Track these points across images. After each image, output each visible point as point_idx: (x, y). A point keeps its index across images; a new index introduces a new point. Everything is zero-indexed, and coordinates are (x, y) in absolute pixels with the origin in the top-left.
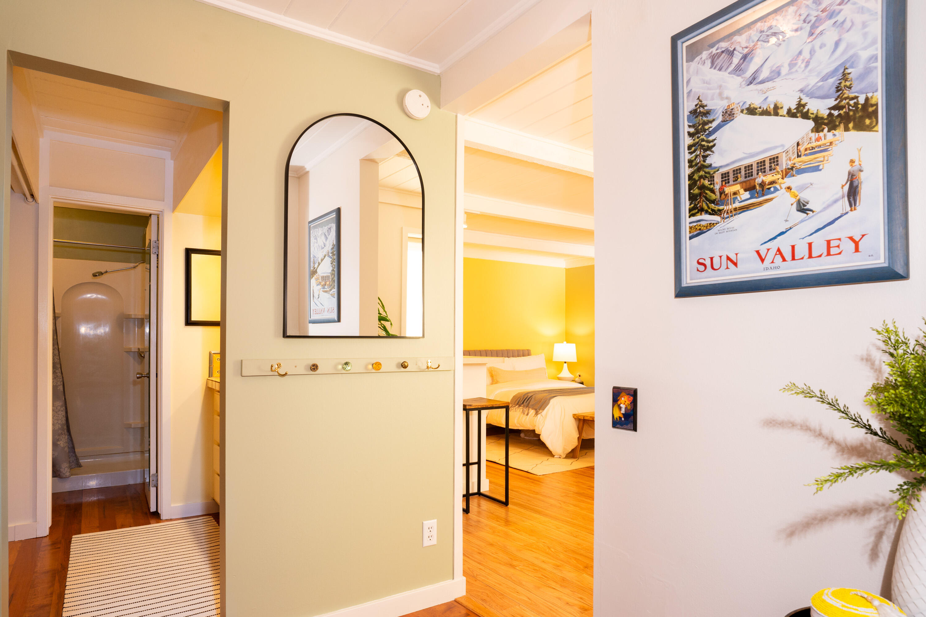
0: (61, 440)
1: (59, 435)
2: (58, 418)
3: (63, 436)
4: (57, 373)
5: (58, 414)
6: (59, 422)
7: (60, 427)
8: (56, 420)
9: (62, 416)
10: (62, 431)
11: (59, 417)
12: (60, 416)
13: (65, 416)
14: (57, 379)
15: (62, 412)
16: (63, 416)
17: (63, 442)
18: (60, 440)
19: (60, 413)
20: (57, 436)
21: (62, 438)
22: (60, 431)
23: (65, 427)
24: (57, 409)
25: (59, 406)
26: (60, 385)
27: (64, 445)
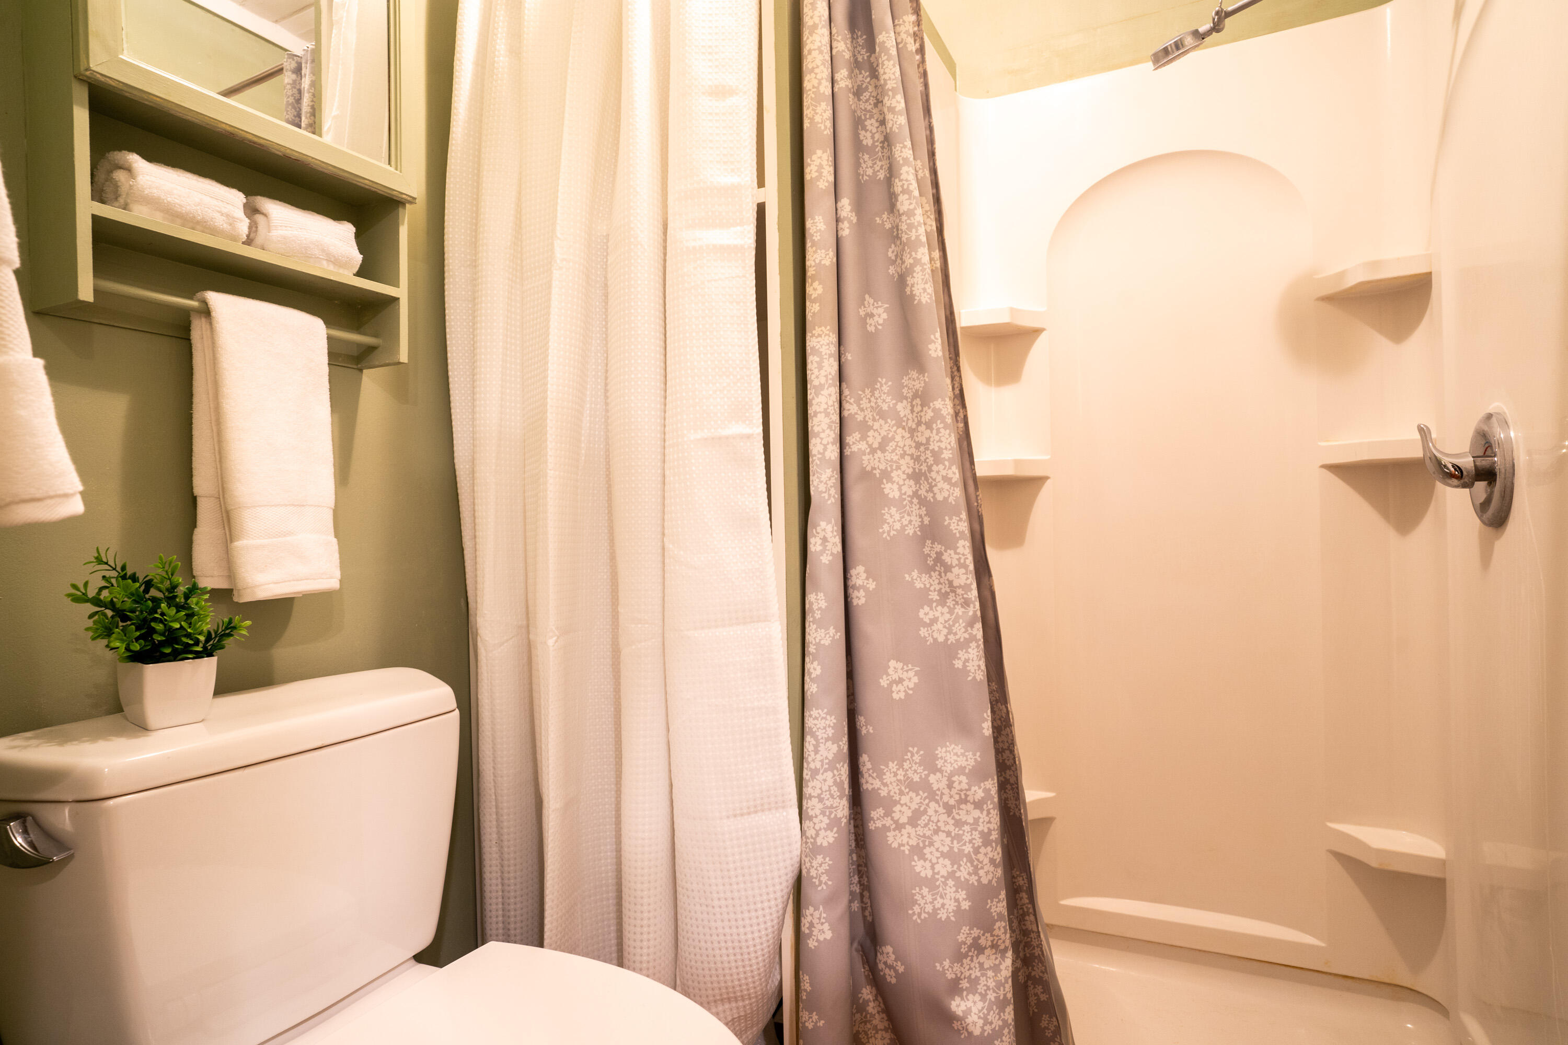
0: (974, 982)
1: (959, 958)
2: (956, 845)
3: (989, 959)
4: (948, 568)
5: (959, 824)
6: (963, 874)
7: (966, 905)
8: (943, 855)
9: (976, 835)
10: (976, 932)
11: (958, 838)
12: (967, 837)
13: (995, 835)
14: (950, 603)
15: (977, 813)
16: (985, 836)
17: (983, 997)
18: (965, 984)
19: (969, 814)
20: (947, 963)
21: (976, 973)
22: (965, 935)
23: (999, 906)
24: (950, 786)
25: (961, 771)
26: (965, 644)
27: (986, 1022)
